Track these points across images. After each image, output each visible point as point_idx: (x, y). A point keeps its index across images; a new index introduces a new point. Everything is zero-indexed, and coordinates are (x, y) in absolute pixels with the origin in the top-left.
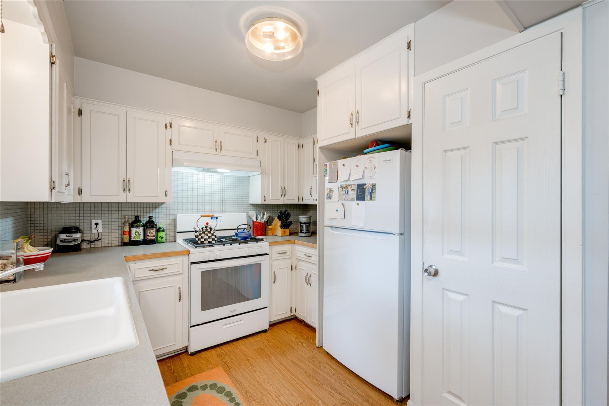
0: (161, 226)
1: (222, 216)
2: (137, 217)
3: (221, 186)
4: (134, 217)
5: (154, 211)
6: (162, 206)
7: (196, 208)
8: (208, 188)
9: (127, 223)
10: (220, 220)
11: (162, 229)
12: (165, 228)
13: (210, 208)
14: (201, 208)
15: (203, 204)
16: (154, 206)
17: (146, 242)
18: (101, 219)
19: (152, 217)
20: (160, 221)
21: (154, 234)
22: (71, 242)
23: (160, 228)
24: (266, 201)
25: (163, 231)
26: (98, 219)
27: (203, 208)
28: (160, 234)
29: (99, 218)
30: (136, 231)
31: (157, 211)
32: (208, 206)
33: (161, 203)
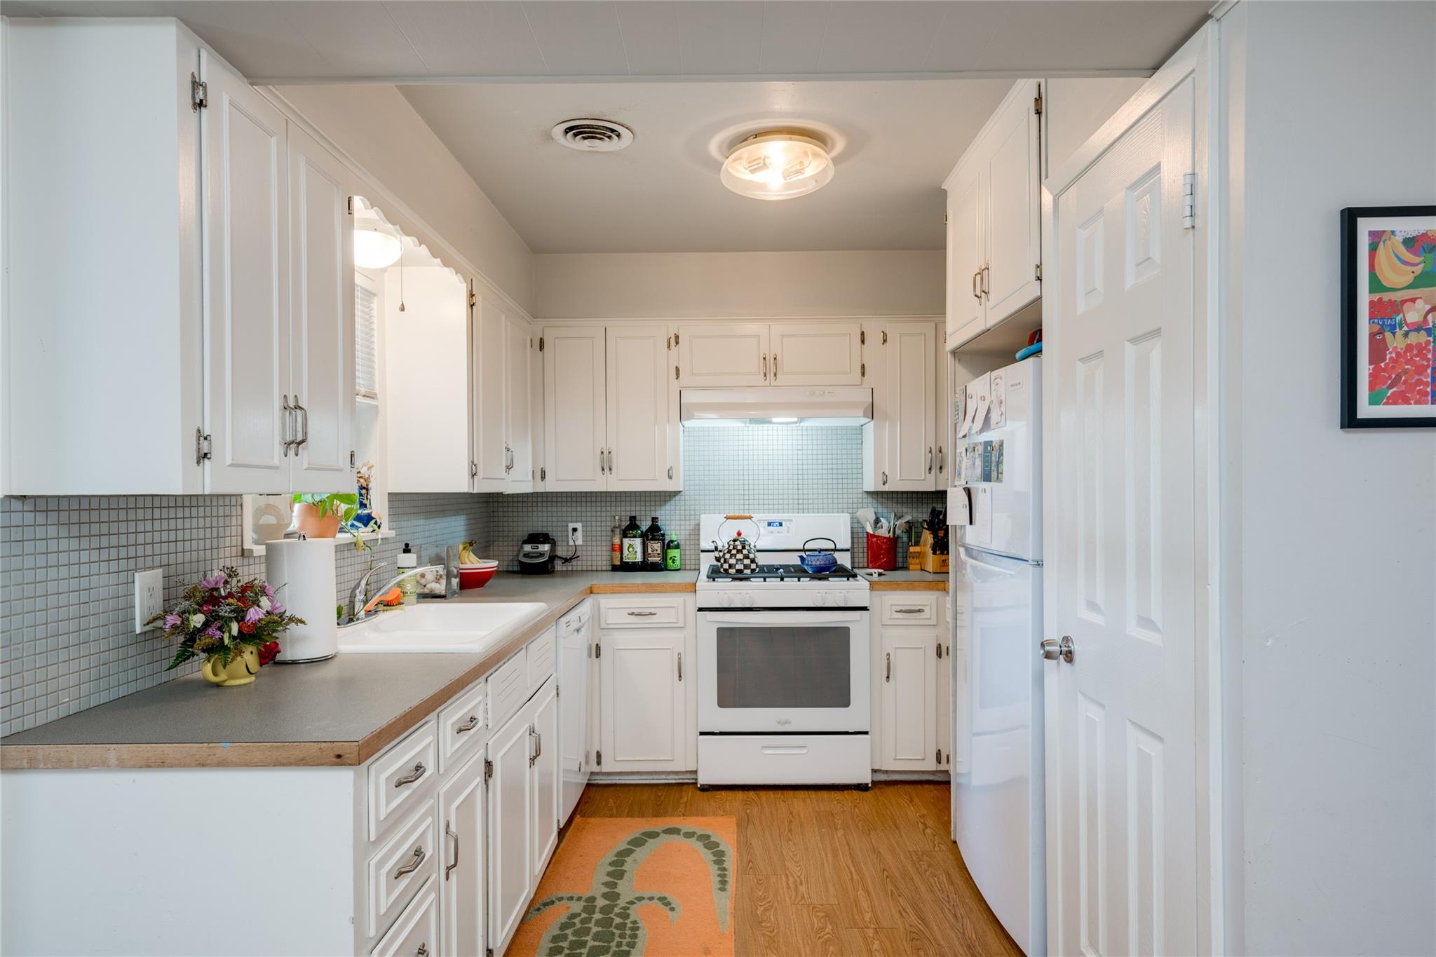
0: (674, 538)
1: (791, 520)
2: (633, 519)
3: (795, 452)
4: (628, 519)
5: (663, 508)
6: (677, 498)
7: (742, 502)
8: (766, 458)
9: (618, 530)
10: (789, 528)
11: (676, 543)
12: (682, 543)
13: (771, 502)
14: (751, 502)
15: (756, 492)
16: (663, 499)
17: (645, 566)
18: (581, 522)
19: (658, 518)
20: (673, 530)
21: (659, 552)
22: (536, 557)
23: (672, 541)
24: (887, 485)
25: (677, 547)
26: (577, 522)
27: (756, 502)
28: (673, 553)
29: (579, 519)
30: (630, 545)
31: (668, 507)
32: (766, 497)
33: (675, 492)
